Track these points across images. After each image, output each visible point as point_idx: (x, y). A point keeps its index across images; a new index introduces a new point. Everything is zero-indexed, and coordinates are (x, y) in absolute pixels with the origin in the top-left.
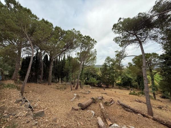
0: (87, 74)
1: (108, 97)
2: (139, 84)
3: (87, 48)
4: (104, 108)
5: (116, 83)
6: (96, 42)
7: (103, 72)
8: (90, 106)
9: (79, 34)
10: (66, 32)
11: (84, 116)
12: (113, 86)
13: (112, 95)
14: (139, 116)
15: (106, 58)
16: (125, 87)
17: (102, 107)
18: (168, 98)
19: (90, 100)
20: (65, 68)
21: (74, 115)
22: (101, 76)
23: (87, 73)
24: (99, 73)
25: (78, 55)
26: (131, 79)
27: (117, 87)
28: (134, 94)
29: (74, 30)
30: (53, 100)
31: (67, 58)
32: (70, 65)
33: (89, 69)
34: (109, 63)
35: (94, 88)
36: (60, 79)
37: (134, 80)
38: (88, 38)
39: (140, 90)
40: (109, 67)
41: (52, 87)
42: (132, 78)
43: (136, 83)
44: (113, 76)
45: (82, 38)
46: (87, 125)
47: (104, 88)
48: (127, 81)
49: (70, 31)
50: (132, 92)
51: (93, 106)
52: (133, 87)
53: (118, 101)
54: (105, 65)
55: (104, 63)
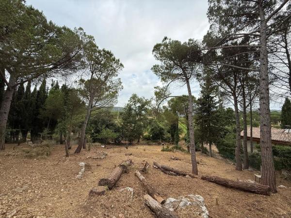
0: (95, 123)
1: (138, 159)
2: (173, 136)
3: (104, 74)
4: (144, 178)
5: (143, 135)
6: (121, 65)
7: (125, 119)
8: (120, 179)
9: (90, 42)
10: (59, 31)
11: (118, 201)
12: (139, 142)
13: (140, 155)
14: (188, 178)
15: (131, 96)
16: (155, 142)
17: (142, 177)
18: (199, 150)
19: (118, 170)
20: (45, 109)
21: (98, 205)
22: (122, 125)
23: (96, 121)
24: (118, 121)
25: (80, 84)
26: (163, 129)
27: (144, 142)
28: (167, 150)
29: (82, 31)
30: (25, 187)
31: (50, 87)
32: (66, 103)
33: (100, 113)
34: (135, 104)
35: (108, 146)
36: (29, 134)
37: (166, 131)
38: (108, 55)
39: (173, 144)
40: (135, 110)
41: (9, 155)
42: (163, 127)
43: (169, 135)
44: (140, 126)
45: (95, 51)
46: (130, 214)
47: (127, 146)
48: (158, 132)
49: (69, 30)
50: (165, 147)
51: (124, 179)
52: (164, 140)
53: (155, 164)
54: (129, 108)
55: (128, 105)
